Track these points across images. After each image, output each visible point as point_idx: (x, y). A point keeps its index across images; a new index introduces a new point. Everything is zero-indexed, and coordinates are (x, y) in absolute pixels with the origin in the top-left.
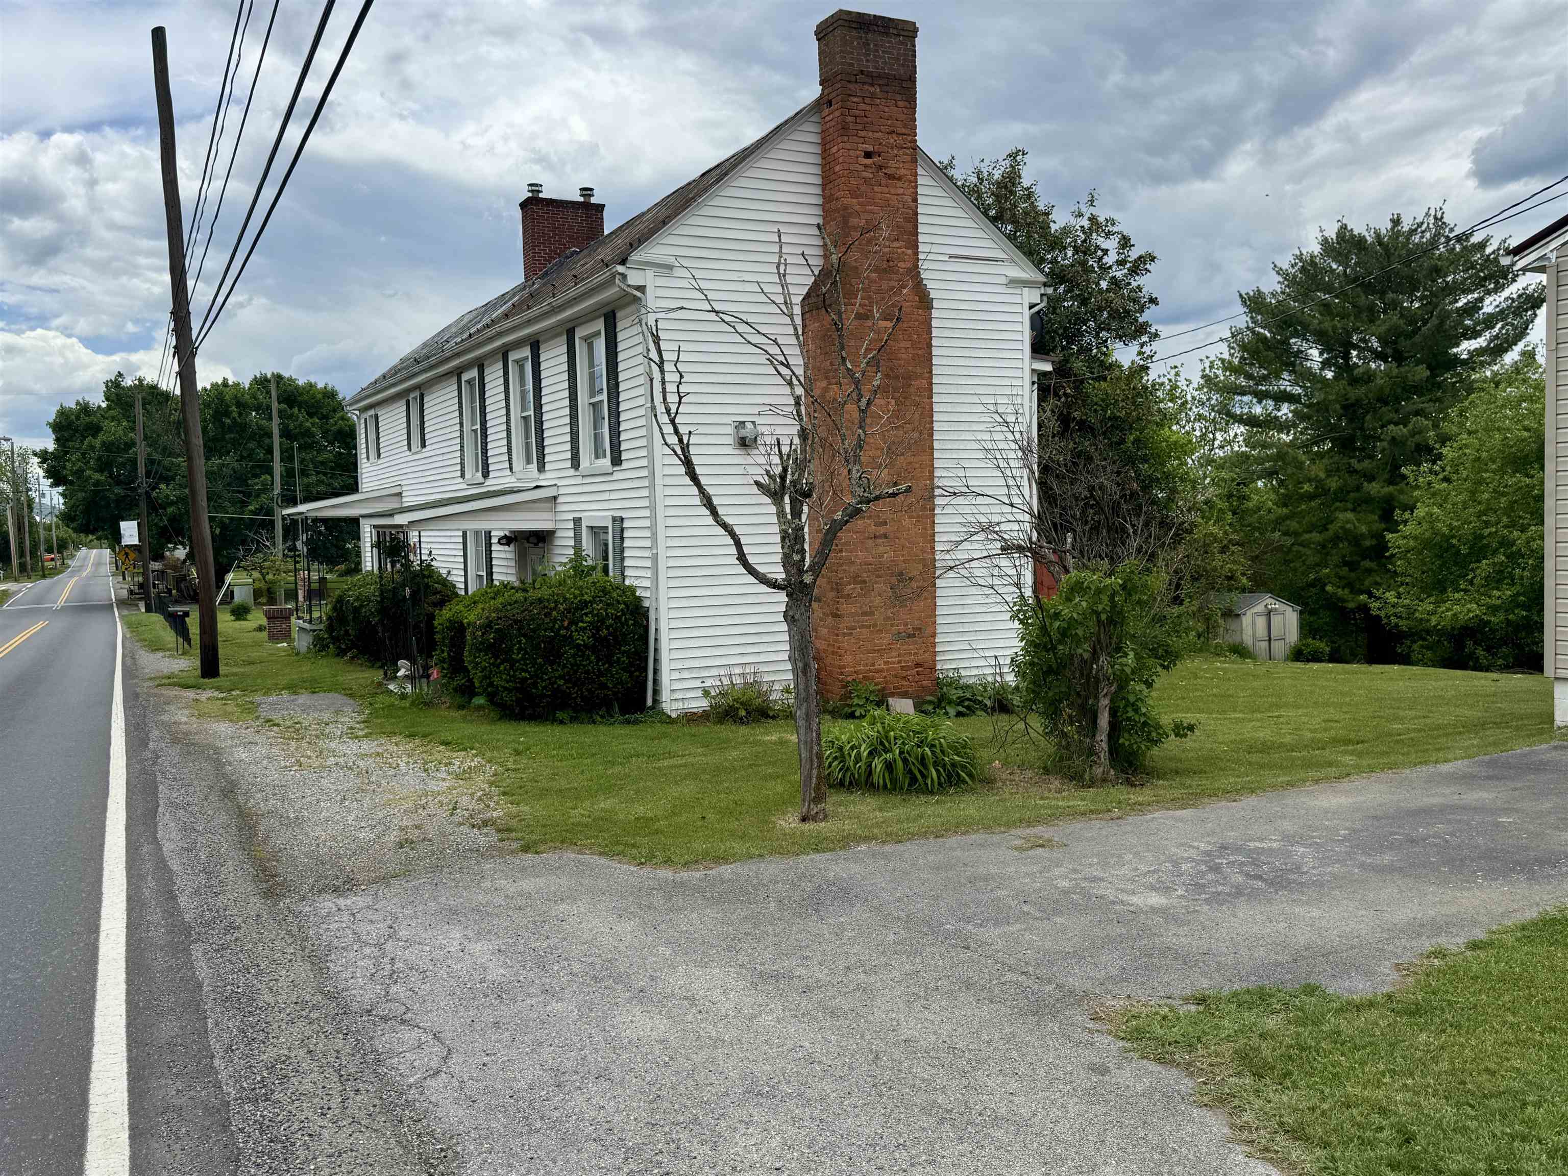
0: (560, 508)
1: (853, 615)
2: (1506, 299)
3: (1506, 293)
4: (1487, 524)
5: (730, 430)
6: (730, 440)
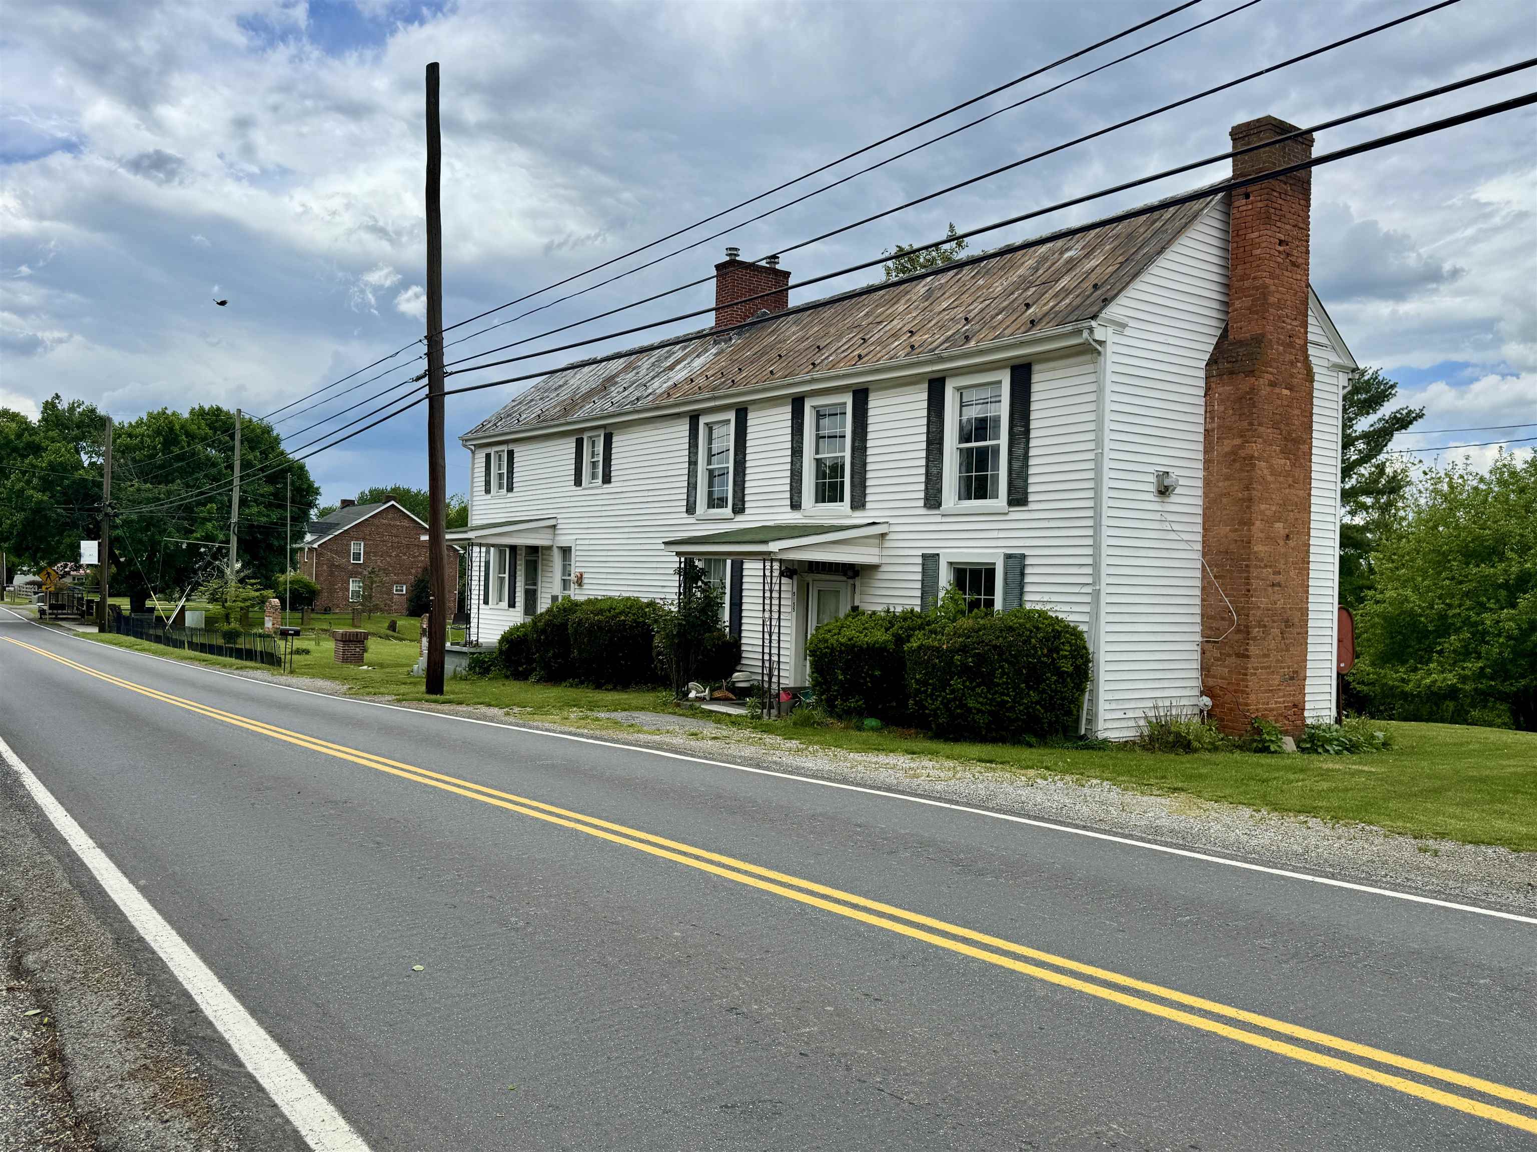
0: (887, 544)
1: (1257, 656)
2: (1380, 420)
3: (1379, 414)
4: (1450, 606)
5: (1152, 479)
6: (1152, 488)
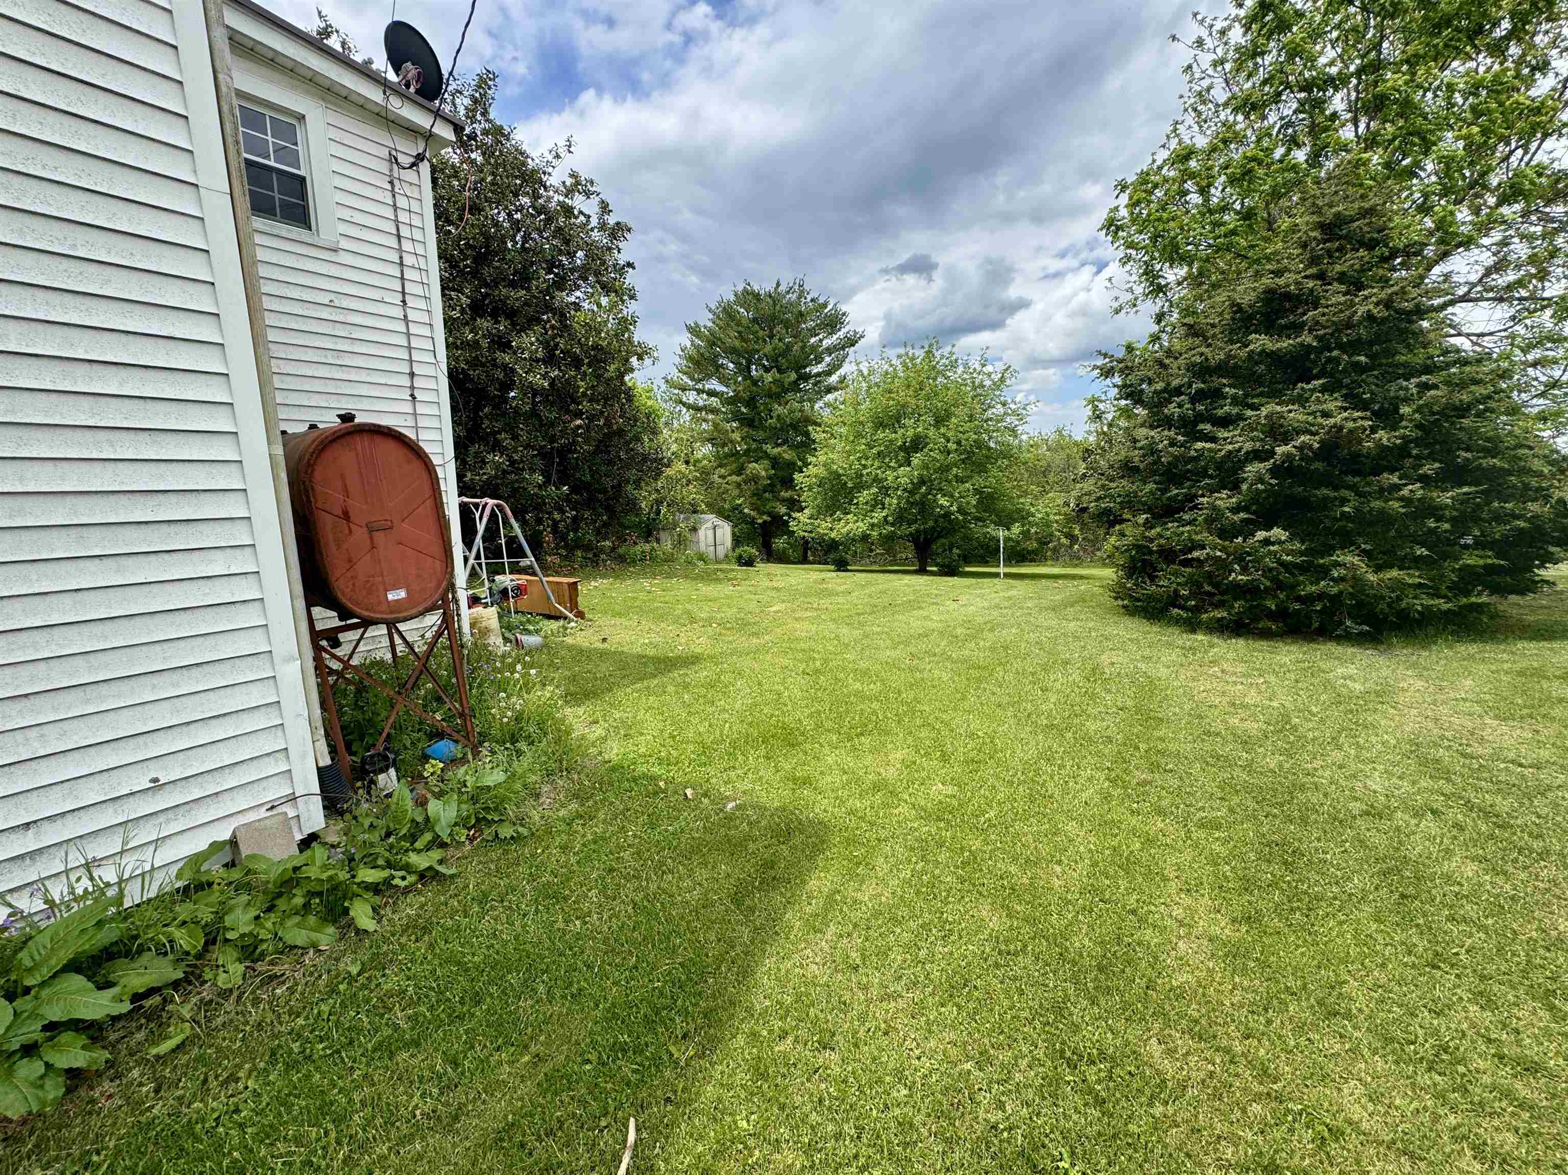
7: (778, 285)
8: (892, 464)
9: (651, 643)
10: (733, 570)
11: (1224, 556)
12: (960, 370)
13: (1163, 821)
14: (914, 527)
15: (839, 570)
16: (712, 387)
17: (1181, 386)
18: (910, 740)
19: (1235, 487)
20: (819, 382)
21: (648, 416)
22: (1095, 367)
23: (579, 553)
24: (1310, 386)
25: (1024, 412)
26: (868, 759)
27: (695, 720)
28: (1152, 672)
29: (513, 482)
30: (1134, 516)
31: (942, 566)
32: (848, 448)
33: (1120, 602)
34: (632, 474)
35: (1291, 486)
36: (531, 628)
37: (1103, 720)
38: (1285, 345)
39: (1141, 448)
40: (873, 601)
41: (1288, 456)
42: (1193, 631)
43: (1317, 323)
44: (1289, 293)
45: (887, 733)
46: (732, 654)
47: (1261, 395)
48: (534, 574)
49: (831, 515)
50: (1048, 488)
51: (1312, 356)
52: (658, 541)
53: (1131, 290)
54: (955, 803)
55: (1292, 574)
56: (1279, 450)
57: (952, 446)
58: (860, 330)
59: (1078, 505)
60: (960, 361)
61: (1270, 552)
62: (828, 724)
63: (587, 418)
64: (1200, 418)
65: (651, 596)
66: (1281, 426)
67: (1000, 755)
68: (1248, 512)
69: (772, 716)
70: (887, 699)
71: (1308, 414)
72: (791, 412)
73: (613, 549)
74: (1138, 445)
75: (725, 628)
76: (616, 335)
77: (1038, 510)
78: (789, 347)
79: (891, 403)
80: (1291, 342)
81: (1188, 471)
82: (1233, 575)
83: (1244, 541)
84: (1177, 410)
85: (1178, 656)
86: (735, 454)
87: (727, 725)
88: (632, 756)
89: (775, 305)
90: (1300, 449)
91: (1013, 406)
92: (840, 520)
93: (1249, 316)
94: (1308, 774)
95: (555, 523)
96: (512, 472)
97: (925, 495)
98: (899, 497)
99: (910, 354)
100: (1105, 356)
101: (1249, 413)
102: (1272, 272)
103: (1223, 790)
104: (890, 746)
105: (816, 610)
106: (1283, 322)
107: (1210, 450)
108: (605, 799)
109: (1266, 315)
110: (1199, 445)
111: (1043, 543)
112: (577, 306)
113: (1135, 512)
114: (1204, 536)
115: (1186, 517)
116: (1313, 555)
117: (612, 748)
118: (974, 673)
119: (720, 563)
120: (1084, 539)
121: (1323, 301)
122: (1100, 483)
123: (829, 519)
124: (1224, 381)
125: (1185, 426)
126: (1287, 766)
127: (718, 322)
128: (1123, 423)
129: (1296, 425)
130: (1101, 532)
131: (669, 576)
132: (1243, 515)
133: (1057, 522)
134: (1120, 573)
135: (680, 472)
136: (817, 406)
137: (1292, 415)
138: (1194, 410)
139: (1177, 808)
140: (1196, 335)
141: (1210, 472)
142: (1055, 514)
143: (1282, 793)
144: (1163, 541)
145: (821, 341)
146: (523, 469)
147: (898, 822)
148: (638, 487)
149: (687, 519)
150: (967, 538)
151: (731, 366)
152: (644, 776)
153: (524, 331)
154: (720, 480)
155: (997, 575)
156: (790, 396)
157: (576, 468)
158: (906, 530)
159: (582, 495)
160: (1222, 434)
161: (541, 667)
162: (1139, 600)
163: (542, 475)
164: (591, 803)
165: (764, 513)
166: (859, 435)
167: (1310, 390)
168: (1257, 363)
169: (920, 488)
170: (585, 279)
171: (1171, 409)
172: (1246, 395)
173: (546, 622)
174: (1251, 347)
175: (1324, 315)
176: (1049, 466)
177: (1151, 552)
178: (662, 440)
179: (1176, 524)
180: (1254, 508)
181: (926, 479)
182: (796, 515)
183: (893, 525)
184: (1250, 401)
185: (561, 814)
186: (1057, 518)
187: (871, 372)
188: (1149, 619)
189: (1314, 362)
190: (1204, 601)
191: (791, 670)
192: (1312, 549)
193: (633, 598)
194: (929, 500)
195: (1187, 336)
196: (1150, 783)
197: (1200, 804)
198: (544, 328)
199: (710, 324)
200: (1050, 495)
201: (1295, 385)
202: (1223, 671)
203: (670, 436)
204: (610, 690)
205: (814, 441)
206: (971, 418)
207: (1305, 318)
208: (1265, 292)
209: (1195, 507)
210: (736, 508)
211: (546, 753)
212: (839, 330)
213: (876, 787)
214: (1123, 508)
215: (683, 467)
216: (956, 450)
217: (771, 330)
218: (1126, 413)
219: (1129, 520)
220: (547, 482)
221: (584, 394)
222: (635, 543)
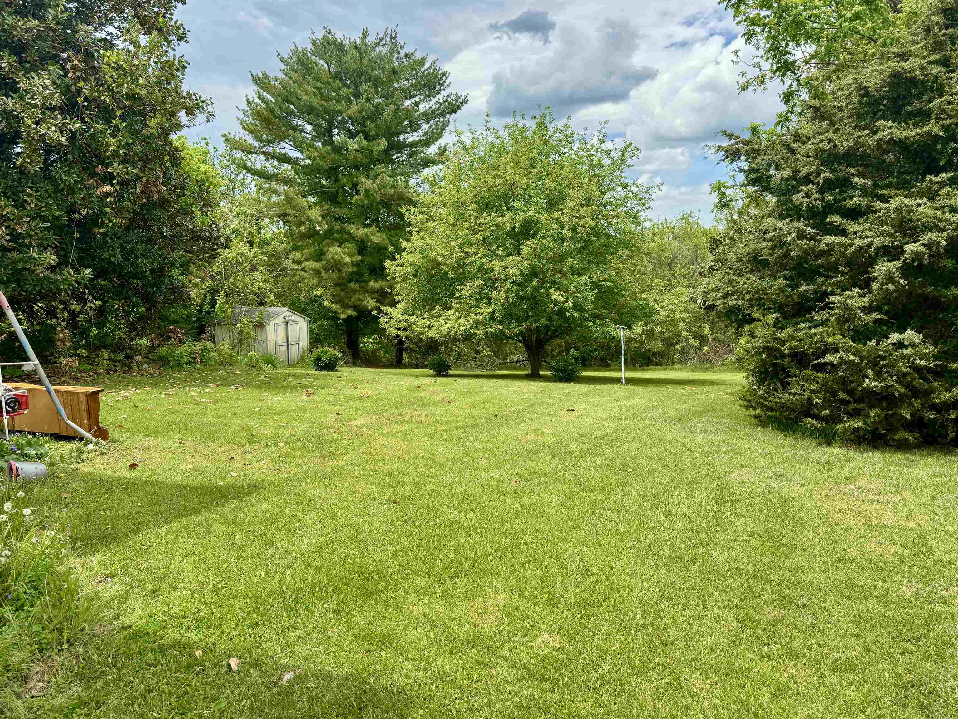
7: (365, 34)
8: (500, 252)
9: (195, 469)
10: (309, 376)
11: (858, 360)
12: (576, 146)
13: (795, 665)
14: (525, 325)
15: (438, 375)
16: (283, 151)
17: (809, 174)
18: (513, 582)
19: (866, 285)
20: (416, 153)
21: (200, 184)
22: (720, 148)
23: (106, 354)
24: (938, 179)
25: (647, 196)
26: (462, 607)
27: (247, 566)
28: (786, 492)
29: (14, 262)
30: (764, 316)
31: (557, 370)
32: (448, 232)
33: (752, 412)
34: (178, 255)
35: (922, 285)
36: (32, 452)
37: (732, 549)
38: (912, 133)
39: (770, 240)
40: (476, 412)
41: (917, 255)
42: (829, 443)
43: (943, 111)
44: (915, 78)
45: (486, 572)
46: (300, 481)
47: (889, 186)
48: (39, 382)
49: (430, 311)
50: (674, 281)
51: (939, 147)
52: (213, 339)
53: (758, 65)
54: (562, 656)
55: (925, 379)
56: (910, 248)
57: (566, 233)
58: (463, 94)
59: (705, 302)
60: (576, 136)
61: (904, 357)
62: (416, 565)
63: (119, 183)
64: (829, 209)
65: (199, 408)
66: (910, 220)
67: (616, 595)
68: (881, 313)
69: (347, 556)
70: (488, 530)
71: (937, 209)
72: (382, 187)
73: (152, 349)
74: (768, 236)
75: (293, 448)
76: (159, 83)
77: (663, 307)
78: (378, 111)
79: (498, 181)
80: (919, 131)
81: (820, 266)
82: (867, 380)
83: (878, 344)
84: (806, 200)
85: (813, 473)
86: (312, 234)
87: (289, 572)
88: (160, 618)
89: (361, 58)
90: (929, 245)
91: (634, 189)
92: (439, 316)
93: (875, 101)
94: (944, 603)
95: (73, 315)
96: (13, 249)
97: (536, 289)
98: (508, 291)
99: (520, 125)
100: (731, 136)
101: (878, 205)
102: (898, 55)
103: (858, 625)
104: (489, 590)
105: (408, 423)
106: (909, 108)
107: (840, 245)
108: (120, 679)
109: (894, 100)
110: (829, 239)
111: (670, 344)
112: (108, 44)
113: (765, 311)
114: (837, 339)
115: (818, 317)
116: (947, 359)
117: (133, 610)
118: (589, 497)
119: (294, 366)
120: (714, 339)
121: (947, 89)
122: (726, 278)
123: (426, 315)
124: (853, 170)
125: (814, 216)
126: (923, 594)
127: (292, 74)
128: (753, 211)
129: (925, 220)
130: (731, 331)
131: (226, 383)
132: (875, 315)
133: (683, 320)
134: (751, 379)
135: (242, 254)
136: (412, 182)
137: (920, 209)
138: (822, 200)
139: (810, 649)
140: (822, 118)
141: (841, 268)
142: (682, 312)
143: (918, 626)
144: (794, 343)
145: (417, 104)
146: (30, 246)
147: (497, 686)
148: (185, 272)
149: (251, 312)
150: (585, 339)
151: (309, 128)
152: (175, 644)
153: (35, 71)
154: (295, 266)
155: (617, 381)
156: (379, 168)
157: (104, 246)
158: (514, 328)
159: (111, 281)
160: (852, 227)
161: (42, 504)
162: (771, 409)
163: (56, 253)
164: (99, 684)
165: (348, 307)
166: (461, 218)
167: (939, 183)
168: (887, 152)
169: (531, 280)
170: (120, 11)
171: (799, 198)
172: (875, 186)
173: (54, 445)
174: (880, 135)
175: (949, 103)
176: (675, 257)
177: (783, 356)
178: (219, 214)
179: (808, 324)
180: (886, 308)
181: (537, 270)
182: (388, 310)
183: (500, 322)
184: (880, 192)
185: (56, 702)
186: (684, 316)
187: (475, 143)
188: (782, 431)
189: (941, 153)
190: (839, 409)
191: (375, 498)
192: (945, 353)
193: (176, 411)
194: (541, 294)
195: (813, 119)
196: (782, 621)
197: (834, 643)
198: (64, 69)
199: (281, 76)
200: (676, 290)
201: (924, 177)
202: (859, 488)
203: (230, 210)
204: (136, 532)
205: (409, 224)
206: (589, 201)
207: (931, 105)
208: (891, 76)
209: (827, 306)
210: (316, 300)
211: (40, 620)
212: (439, 93)
213: (471, 643)
214: (752, 306)
215: (246, 249)
216: (572, 238)
217: (357, 87)
218: (755, 199)
219: (759, 320)
220: (63, 262)
221: (115, 154)
222: (181, 342)
